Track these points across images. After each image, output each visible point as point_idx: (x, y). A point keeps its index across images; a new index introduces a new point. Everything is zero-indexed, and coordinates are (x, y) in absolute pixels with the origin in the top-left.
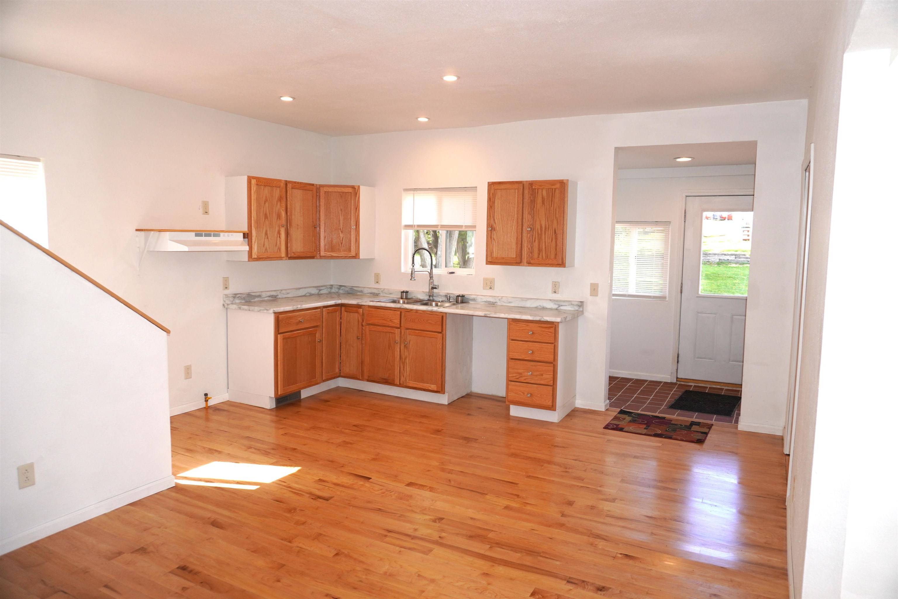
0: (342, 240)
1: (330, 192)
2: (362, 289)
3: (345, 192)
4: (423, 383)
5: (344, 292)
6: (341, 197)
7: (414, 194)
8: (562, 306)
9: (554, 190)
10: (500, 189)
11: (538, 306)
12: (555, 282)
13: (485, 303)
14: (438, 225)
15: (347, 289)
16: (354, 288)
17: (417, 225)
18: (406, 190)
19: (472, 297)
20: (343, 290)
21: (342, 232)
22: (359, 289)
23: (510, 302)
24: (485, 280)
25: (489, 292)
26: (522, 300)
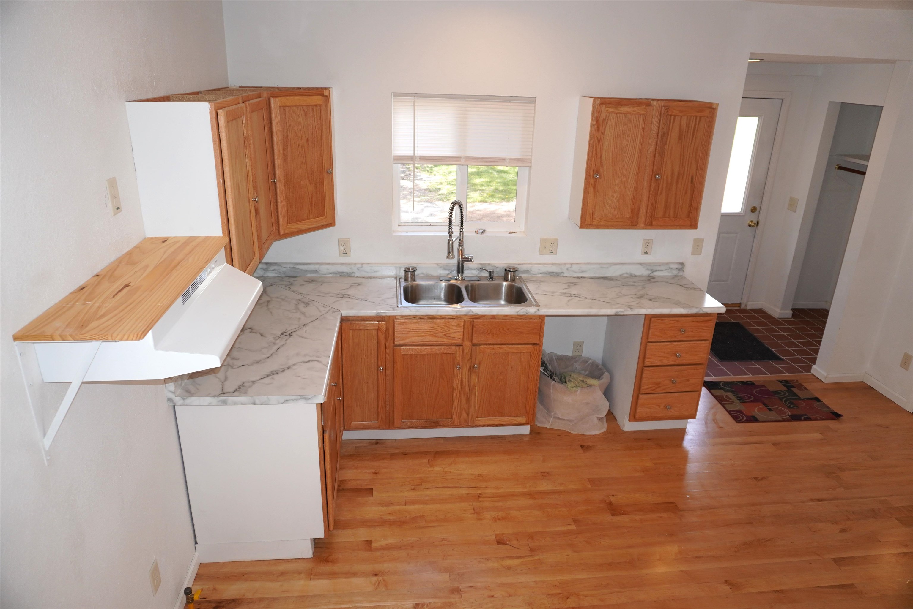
0: (312, 198)
1: (288, 106)
2: (317, 267)
3: (312, 105)
4: (502, 416)
5: (276, 275)
6: (306, 115)
7: (414, 102)
8: (656, 271)
9: (698, 118)
10: (615, 113)
11: (623, 274)
12: (648, 240)
13: (544, 275)
14: (461, 157)
15: (284, 269)
16: (299, 267)
17: (420, 156)
18: (397, 95)
19: (524, 267)
20: (274, 271)
21: (311, 183)
22: (312, 267)
23: (583, 271)
24: (544, 241)
25: (549, 258)
26: (602, 267)
